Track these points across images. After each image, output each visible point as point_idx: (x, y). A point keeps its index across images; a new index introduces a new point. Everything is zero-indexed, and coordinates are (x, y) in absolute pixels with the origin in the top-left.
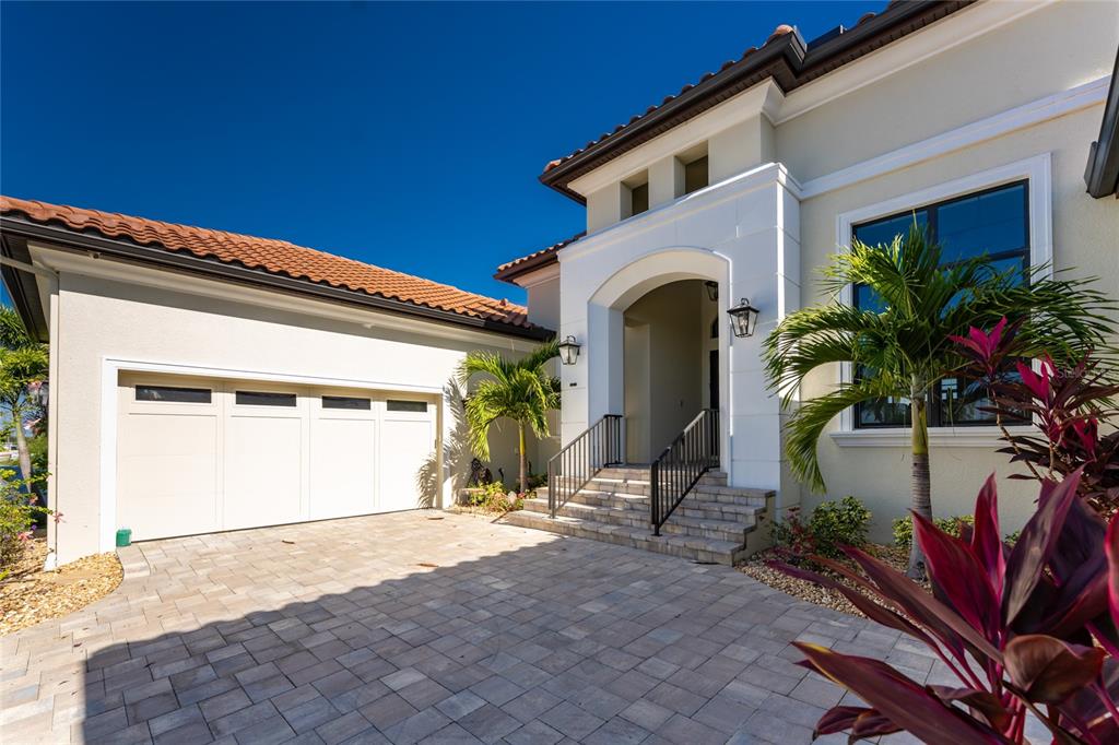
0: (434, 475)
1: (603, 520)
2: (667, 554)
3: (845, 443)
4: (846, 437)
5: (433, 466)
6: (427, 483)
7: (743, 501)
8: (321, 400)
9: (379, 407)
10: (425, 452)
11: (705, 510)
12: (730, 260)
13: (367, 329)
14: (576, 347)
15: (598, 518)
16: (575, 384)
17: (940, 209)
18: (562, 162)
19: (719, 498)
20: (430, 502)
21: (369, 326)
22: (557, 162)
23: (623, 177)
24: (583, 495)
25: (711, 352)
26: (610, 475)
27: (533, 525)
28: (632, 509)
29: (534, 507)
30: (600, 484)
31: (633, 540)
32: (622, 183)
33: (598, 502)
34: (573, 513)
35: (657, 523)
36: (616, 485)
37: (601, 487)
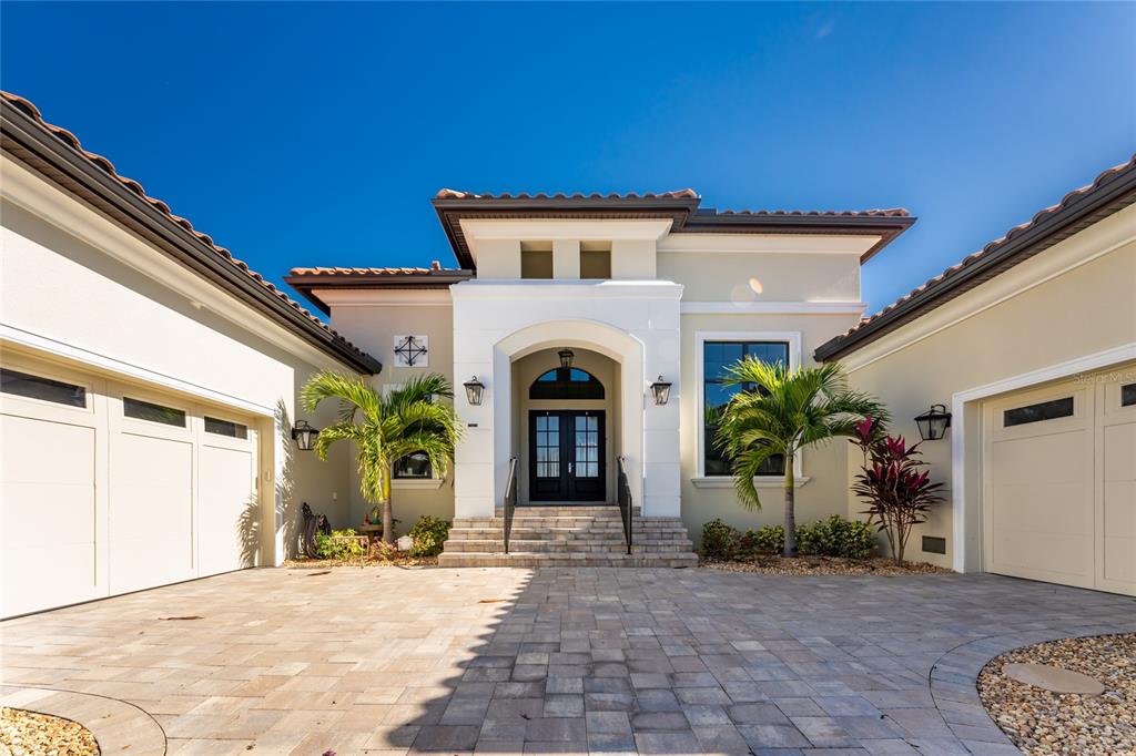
0: (255, 524)
1: (559, 549)
2: (643, 566)
3: (699, 485)
4: (699, 481)
5: (254, 513)
6: (248, 535)
7: (665, 524)
8: (122, 402)
9: (195, 423)
10: (243, 494)
11: (648, 533)
12: (643, 344)
13: (194, 308)
14: (475, 386)
15: (553, 548)
16: (475, 425)
17: (751, 345)
18: (466, 197)
19: (646, 524)
20: (251, 560)
21: (198, 305)
22: (460, 194)
23: (526, 238)
24: (517, 532)
25: (530, 411)
26: (523, 514)
27: (479, 563)
28: (576, 539)
29: (463, 547)
30: (525, 521)
31: (609, 560)
32: (521, 243)
33: (537, 536)
34: (521, 548)
35: (630, 544)
36: (544, 521)
37: (525, 524)
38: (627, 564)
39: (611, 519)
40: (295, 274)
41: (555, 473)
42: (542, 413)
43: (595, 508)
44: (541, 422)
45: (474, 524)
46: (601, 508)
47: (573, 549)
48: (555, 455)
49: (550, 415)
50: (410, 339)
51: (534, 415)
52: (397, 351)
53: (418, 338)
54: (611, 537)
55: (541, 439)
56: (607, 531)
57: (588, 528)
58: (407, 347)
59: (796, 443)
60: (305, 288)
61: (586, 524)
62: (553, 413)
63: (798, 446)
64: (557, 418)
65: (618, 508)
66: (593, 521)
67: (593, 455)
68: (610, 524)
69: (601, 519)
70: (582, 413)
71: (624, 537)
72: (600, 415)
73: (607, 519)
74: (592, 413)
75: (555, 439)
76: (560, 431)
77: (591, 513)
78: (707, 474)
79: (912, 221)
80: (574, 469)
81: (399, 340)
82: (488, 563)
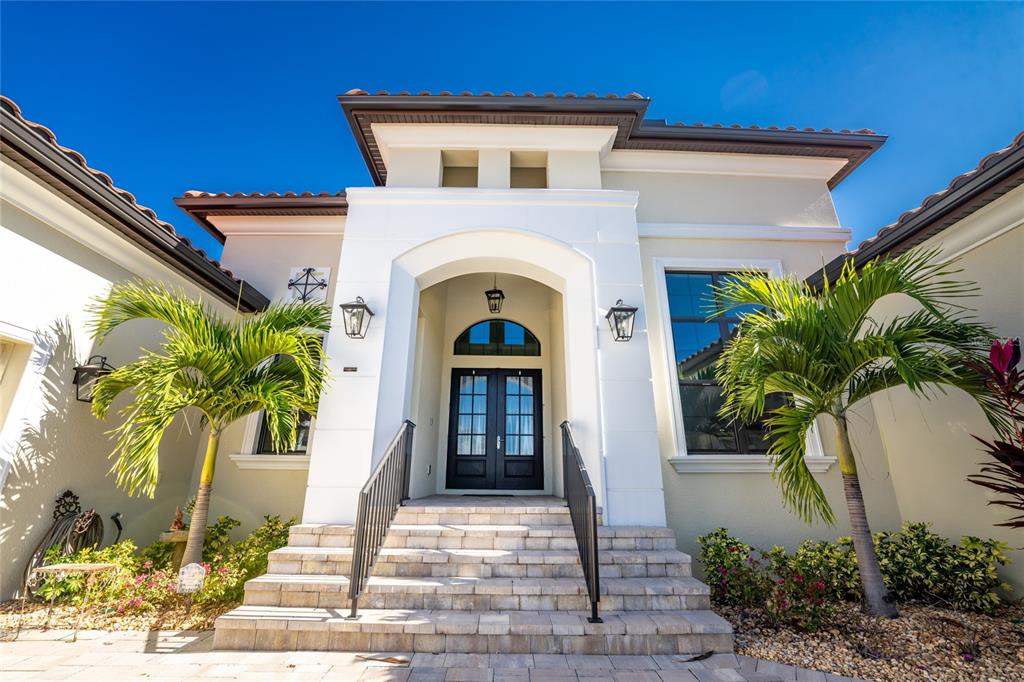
1: (459, 604)
2: (625, 654)
3: (682, 469)
4: (674, 463)
11: (622, 564)
12: (592, 260)
15: (447, 603)
16: (354, 369)
23: (447, 146)
24: (390, 560)
25: (454, 370)
26: (412, 518)
27: (293, 640)
28: (494, 576)
29: (281, 597)
30: (410, 534)
31: (557, 638)
32: (442, 152)
33: (423, 571)
34: (391, 600)
35: (595, 595)
36: (441, 535)
37: (411, 541)
38: (593, 648)
39: (556, 533)
40: (190, 196)
41: (479, 450)
42: (467, 372)
43: (529, 509)
44: (466, 385)
45: (325, 540)
46: (538, 509)
47: (486, 606)
48: (480, 426)
49: (476, 375)
50: (309, 271)
51: (457, 374)
52: (292, 284)
53: (318, 270)
54: (558, 575)
55: (465, 406)
56: (551, 560)
57: (516, 552)
58: (303, 281)
59: (845, 396)
60: (199, 212)
61: (514, 543)
62: (480, 372)
63: (851, 401)
64: (485, 378)
65: (567, 510)
66: (526, 537)
67: (528, 427)
68: (555, 543)
69: (539, 533)
70: (514, 372)
71: (581, 573)
72: (536, 375)
73: (549, 533)
74: (526, 373)
75: (481, 406)
76: (487, 395)
77: (524, 519)
78: (690, 451)
79: (882, 140)
80: (504, 443)
81: (296, 272)
82: (312, 641)
